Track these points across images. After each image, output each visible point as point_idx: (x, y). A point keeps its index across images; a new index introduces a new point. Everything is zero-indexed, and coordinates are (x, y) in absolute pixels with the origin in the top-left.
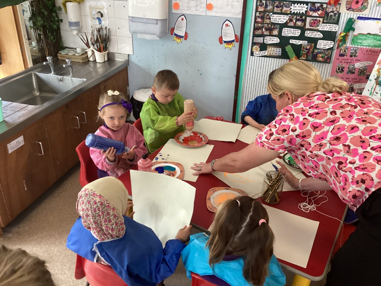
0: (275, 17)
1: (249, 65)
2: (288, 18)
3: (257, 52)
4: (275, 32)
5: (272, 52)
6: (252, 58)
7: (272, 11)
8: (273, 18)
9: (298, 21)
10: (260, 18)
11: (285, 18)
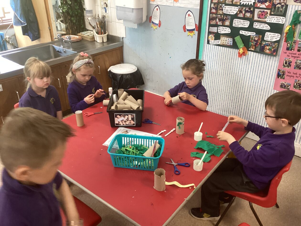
0: (227, 8)
1: (206, 52)
2: (238, 9)
3: (212, 41)
4: (227, 23)
5: (224, 42)
6: (209, 46)
7: (224, 3)
8: (225, 9)
9: (247, 12)
10: (214, 9)
11: (236, 9)
